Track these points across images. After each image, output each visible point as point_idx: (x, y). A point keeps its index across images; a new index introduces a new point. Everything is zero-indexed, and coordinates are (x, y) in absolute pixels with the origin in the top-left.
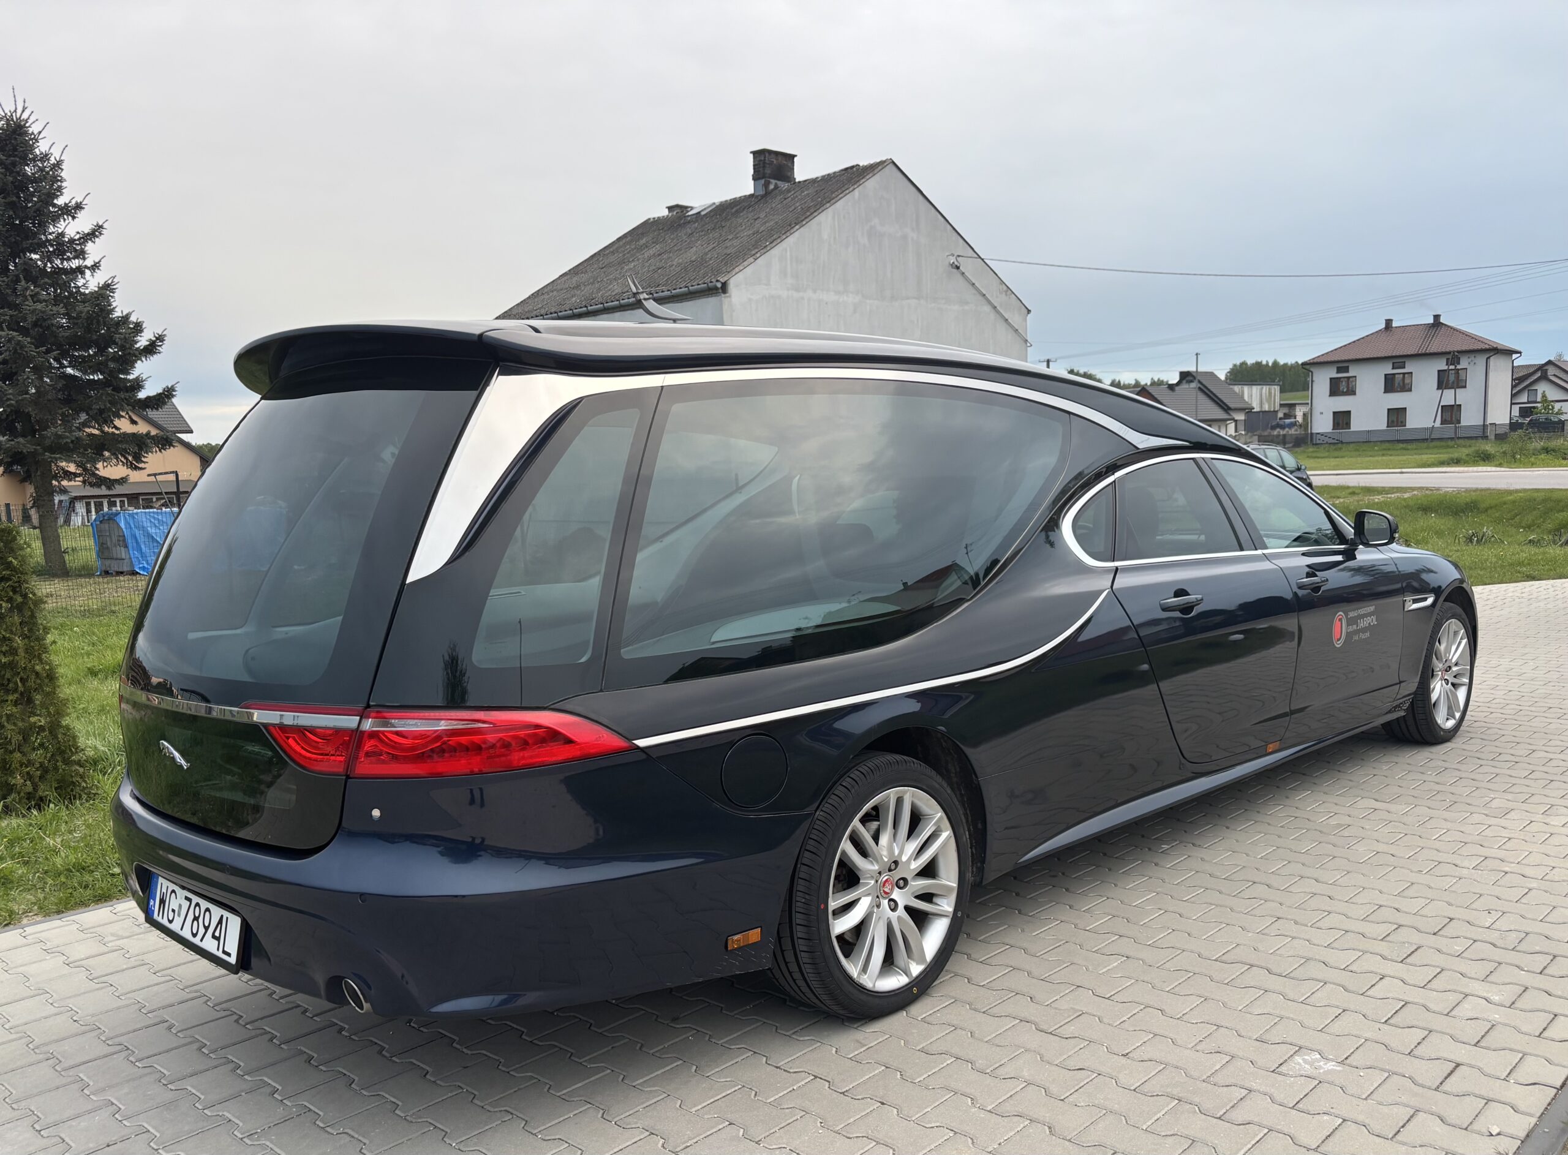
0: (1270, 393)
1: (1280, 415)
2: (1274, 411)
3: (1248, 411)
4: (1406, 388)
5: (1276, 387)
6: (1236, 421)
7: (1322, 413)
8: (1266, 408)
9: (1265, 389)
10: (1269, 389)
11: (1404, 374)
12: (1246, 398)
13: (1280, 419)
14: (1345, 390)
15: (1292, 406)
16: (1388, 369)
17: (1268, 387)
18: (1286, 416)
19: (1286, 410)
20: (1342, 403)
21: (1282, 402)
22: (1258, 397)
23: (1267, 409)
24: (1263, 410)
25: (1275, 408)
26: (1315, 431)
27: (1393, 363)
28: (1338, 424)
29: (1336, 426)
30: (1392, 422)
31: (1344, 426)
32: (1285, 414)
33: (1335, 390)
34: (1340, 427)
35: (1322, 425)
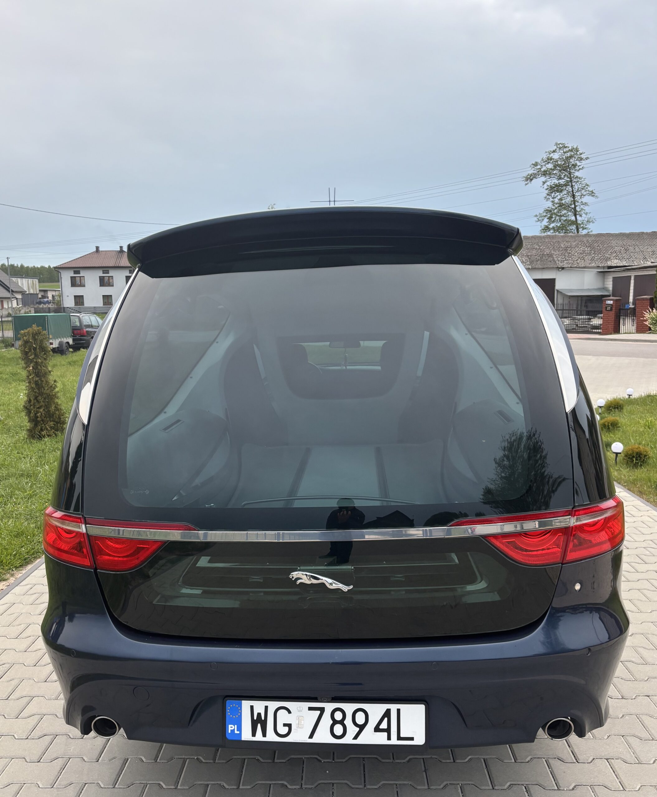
0: (33, 283)
1: (40, 296)
2: (36, 294)
3: (23, 293)
4: (110, 284)
5: (36, 280)
6: (17, 299)
7: (68, 296)
8: (32, 292)
9: (30, 281)
10: (33, 281)
11: (109, 277)
12: (20, 284)
13: (40, 298)
14: (79, 284)
15: (45, 291)
16: (100, 273)
17: (32, 279)
18: (43, 297)
19: (42, 294)
20: (78, 291)
21: (40, 289)
22: (27, 285)
23: (32, 293)
24: (30, 293)
25: (36, 292)
26: (65, 306)
27: (103, 271)
28: (77, 303)
29: (76, 304)
30: (106, 302)
31: (81, 304)
32: (42, 296)
33: (74, 284)
34: (79, 304)
35: (69, 302)
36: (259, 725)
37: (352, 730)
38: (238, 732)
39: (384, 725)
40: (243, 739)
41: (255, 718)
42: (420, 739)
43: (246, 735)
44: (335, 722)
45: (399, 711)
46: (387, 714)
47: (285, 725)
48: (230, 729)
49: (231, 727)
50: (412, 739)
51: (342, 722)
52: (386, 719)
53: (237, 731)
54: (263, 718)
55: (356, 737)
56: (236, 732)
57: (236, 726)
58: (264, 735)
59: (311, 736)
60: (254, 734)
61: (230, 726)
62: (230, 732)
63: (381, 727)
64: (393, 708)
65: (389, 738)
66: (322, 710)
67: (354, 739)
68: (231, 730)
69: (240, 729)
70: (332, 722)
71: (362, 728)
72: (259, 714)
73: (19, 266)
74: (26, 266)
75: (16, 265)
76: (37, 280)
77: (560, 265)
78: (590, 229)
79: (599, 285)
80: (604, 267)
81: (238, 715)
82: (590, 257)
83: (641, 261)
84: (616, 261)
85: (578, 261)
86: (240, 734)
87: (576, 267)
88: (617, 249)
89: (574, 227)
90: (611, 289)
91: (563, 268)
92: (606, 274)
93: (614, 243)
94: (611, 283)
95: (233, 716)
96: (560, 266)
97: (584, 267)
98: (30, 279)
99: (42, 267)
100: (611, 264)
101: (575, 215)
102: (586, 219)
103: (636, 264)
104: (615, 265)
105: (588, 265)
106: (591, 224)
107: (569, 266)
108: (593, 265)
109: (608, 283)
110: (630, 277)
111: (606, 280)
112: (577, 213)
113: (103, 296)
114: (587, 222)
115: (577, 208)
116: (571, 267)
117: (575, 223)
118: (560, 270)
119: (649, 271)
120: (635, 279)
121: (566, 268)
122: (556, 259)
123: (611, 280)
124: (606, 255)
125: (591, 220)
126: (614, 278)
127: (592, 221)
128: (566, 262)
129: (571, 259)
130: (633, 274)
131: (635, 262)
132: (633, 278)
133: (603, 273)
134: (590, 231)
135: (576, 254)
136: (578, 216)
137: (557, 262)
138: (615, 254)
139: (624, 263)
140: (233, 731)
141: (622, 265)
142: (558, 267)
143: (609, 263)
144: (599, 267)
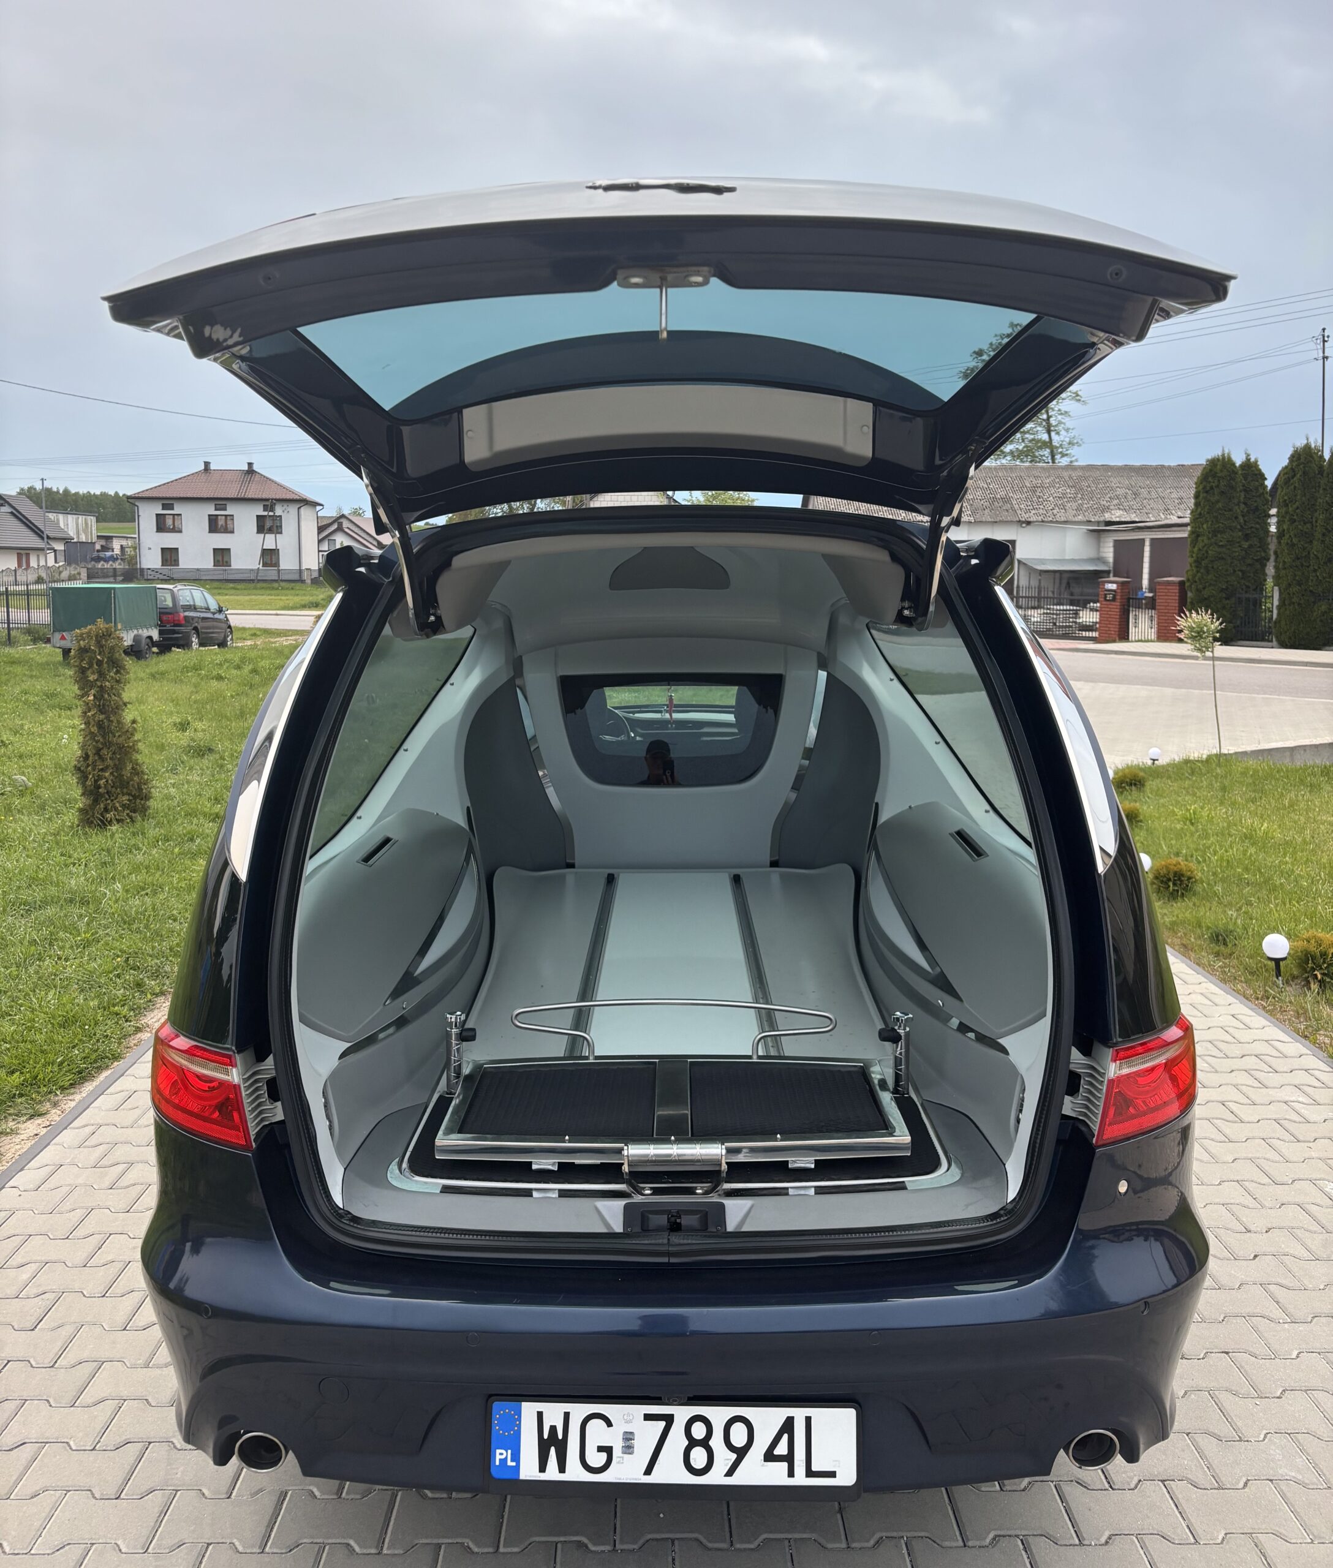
0: (86, 524)
1: (98, 547)
2: (91, 543)
3: (67, 541)
4: (228, 530)
5: (92, 518)
6: (55, 551)
7: (150, 549)
8: (83, 538)
9: (81, 519)
10: (85, 519)
11: (227, 516)
12: (62, 525)
13: (98, 551)
14: (171, 527)
15: (109, 538)
16: (212, 510)
17: (84, 517)
18: (104, 548)
19: (103, 542)
20: (169, 540)
21: (99, 534)
22: (75, 526)
23: (84, 541)
24: (80, 541)
25: (92, 539)
26: (142, 567)
27: (217, 504)
28: (166, 560)
29: (165, 562)
30: (218, 561)
31: (173, 563)
32: (102, 546)
33: (161, 527)
34: (169, 564)
35: (151, 560)
36: (553, 1450)
37: (724, 1457)
38: (514, 1464)
39: (782, 1449)
40: (522, 1476)
41: (546, 1436)
42: (847, 1476)
43: (529, 1470)
44: (693, 1443)
45: (808, 1420)
46: (788, 1426)
47: (601, 1449)
48: (498, 1457)
49: (501, 1454)
50: (832, 1474)
51: (705, 1443)
52: (785, 1437)
53: (512, 1460)
54: (560, 1437)
55: (730, 1473)
56: (510, 1463)
57: (509, 1451)
58: (562, 1469)
59: (648, 1471)
60: (542, 1468)
61: (498, 1451)
62: (497, 1463)
63: (777, 1452)
64: (799, 1414)
65: (791, 1474)
66: (669, 1419)
67: (726, 1475)
68: (500, 1460)
69: (516, 1457)
70: (686, 1443)
71: (741, 1453)
72: (553, 1429)
73: (61, 492)
74: (73, 492)
75: (55, 489)
76: (94, 519)
77: (1025, 517)
78: (1073, 456)
79: (1092, 554)
80: (1098, 523)
81: (514, 1431)
82: (1075, 505)
83: (1161, 514)
84: (1119, 513)
85: (1055, 512)
86: (517, 1468)
87: (1051, 522)
88: (1120, 492)
89: (1046, 452)
90: (1111, 560)
91: (1029, 523)
92: (1103, 535)
93: (1114, 482)
94: (1112, 550)
95: (504, 1432)
96: (1024, 519)
97: (1065, 522)
98: (80, 517)
99: (104, 495)
100: (1111, 518)
101: (1049, 432)
102: (1067, 440)
103: (1153, 519)
104: (1118, 519)
105: (1071, 518)
106: (1076, 447)
107: (1040, 519)
108: (1080, 518)
109: (1106, 550)
110: (1143, 540)
111: (1102, 544)
112: (1052, 428)
113: (214, 549)
114: (1070, 443)
115: (1051, 419)
116: (1043, 521)
117: (1049, 444)
118: (1024, 525)
119: (1175, 531)
120: (1151, 545)
121: (1034, 522)
122: (1016, 507)
123: (1111, 544)
124: (1102, 503)
125: (1075, 441)
126: (1115, 541)
127: (1077, 443)
128: (1033, 512)
129: (1042, 507)
130: (1147, 537)
131: (1151, 515)
132: (1147, 543)
133: (1098, 532)
134: (1073, 459)
135: (1051, 498)
136: (1053, 434)
137: (1019, 512)
138: (1115, 502)
139: (1133, 517)
140: (504, 1461)
141: (1128, 519)
142: (1020, 521)
143: (1108, 517)
144: (1090, 521)
